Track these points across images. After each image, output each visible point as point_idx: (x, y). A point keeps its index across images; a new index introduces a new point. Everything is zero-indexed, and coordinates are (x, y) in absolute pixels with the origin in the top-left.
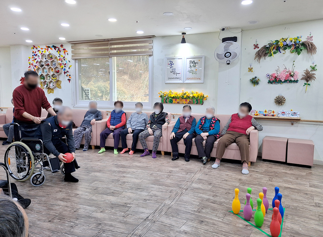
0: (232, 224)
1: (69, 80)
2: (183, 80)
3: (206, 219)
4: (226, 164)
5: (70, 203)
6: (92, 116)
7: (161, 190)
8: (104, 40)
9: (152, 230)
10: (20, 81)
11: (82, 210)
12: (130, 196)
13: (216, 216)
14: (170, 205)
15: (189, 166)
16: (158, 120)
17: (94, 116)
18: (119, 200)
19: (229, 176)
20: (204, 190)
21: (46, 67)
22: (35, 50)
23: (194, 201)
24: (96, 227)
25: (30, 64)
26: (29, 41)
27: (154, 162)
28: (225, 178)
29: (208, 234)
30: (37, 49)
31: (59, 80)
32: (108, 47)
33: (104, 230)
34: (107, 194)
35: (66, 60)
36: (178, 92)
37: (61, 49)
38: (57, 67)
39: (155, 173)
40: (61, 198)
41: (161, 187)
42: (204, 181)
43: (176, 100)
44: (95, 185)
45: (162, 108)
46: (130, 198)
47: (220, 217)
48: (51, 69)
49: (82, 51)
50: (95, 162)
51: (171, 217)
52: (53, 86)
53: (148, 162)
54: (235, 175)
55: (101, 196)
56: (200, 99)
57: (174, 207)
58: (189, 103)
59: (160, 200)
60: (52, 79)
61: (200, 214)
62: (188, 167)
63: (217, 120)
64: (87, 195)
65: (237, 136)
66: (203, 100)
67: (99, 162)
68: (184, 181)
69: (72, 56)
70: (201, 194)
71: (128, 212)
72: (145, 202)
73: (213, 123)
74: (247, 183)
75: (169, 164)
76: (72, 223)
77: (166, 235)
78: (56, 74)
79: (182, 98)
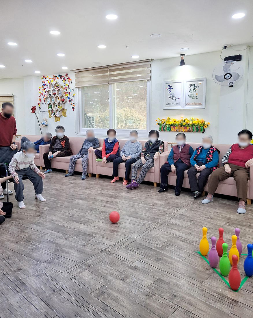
0: (192, 266)
1: (73, 108)
2: (182, 105)
3: (165, 257)
4: (222, 200)
5: (42, 227)
6: (90, 144)
7: (134, 223)
8: (104, 67)
9: (104, 262)
10: (31, 110)
11: (50, 235)
12: (100, 226)
13: (178, 255)
14: (135, 239)
15: (178, 200)
16: (153, 149)
17: (91, 144)
18: (87, 229)
19: (218, 213)
20: (181, 226)
21: (53, 96)
22: (44, 80)
23: (163, 237)
24: (53, 253)
25: (40, 94)
26: (38, 72)
27: (142, 194)
28: (212, 216)
29: (159, 272)
30: (46, 79)
31: (64, 109)
32: (108, 74)
33: (59, 256)
34: (79, 222)
35: (70, 88)
36: (177, 119)
37: (66, 78)
38: (62, 96)
39: (137, 205)
40: (36, 222)
41: (135, 219)
42: (186, 217)
43: (174, 128)
44: (73, 212)
45: (158, 136)
46: (99, 228)
47: (182, 256)
48: (57, 98)
49: (85, 79)
50: (84, 190)
51: (130, 251)
52: (59, 114)
53: (136, 193)
54: (226, 213)
55: (73, 223)
56: (200, 127)
57: (138, 241)
58: (188, 131)
59: (128, 233)
60: (58, 108)
61: (162, 251)
62: (176, 201)
63: (215, 151)
64: (60, 222)
65: (235, 169)
66: (204, 127)
67: (88, 189)
68: (163, 215)
69: (76, 85)
70: (175, 231)
71: (90, 242)
72: (111, 233)
73: (210, 154)
74: (235, 224)
75: (158, 196)
76: (34, 247)
77: (115, 268)
78: (61, 103)
79: (181, 125)
